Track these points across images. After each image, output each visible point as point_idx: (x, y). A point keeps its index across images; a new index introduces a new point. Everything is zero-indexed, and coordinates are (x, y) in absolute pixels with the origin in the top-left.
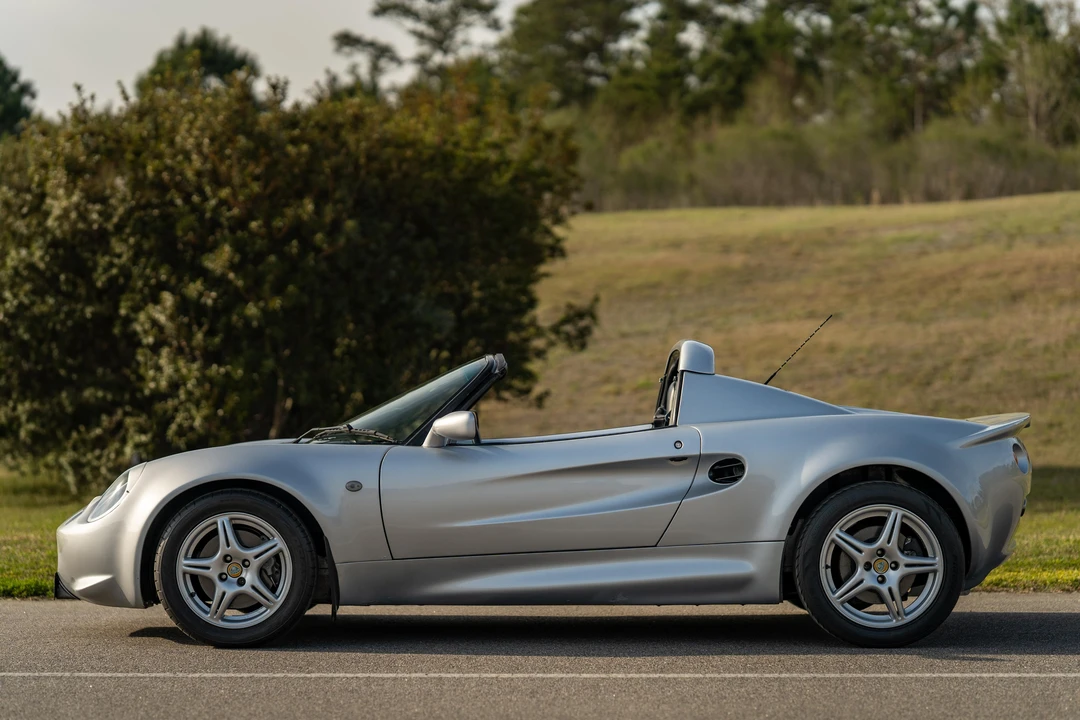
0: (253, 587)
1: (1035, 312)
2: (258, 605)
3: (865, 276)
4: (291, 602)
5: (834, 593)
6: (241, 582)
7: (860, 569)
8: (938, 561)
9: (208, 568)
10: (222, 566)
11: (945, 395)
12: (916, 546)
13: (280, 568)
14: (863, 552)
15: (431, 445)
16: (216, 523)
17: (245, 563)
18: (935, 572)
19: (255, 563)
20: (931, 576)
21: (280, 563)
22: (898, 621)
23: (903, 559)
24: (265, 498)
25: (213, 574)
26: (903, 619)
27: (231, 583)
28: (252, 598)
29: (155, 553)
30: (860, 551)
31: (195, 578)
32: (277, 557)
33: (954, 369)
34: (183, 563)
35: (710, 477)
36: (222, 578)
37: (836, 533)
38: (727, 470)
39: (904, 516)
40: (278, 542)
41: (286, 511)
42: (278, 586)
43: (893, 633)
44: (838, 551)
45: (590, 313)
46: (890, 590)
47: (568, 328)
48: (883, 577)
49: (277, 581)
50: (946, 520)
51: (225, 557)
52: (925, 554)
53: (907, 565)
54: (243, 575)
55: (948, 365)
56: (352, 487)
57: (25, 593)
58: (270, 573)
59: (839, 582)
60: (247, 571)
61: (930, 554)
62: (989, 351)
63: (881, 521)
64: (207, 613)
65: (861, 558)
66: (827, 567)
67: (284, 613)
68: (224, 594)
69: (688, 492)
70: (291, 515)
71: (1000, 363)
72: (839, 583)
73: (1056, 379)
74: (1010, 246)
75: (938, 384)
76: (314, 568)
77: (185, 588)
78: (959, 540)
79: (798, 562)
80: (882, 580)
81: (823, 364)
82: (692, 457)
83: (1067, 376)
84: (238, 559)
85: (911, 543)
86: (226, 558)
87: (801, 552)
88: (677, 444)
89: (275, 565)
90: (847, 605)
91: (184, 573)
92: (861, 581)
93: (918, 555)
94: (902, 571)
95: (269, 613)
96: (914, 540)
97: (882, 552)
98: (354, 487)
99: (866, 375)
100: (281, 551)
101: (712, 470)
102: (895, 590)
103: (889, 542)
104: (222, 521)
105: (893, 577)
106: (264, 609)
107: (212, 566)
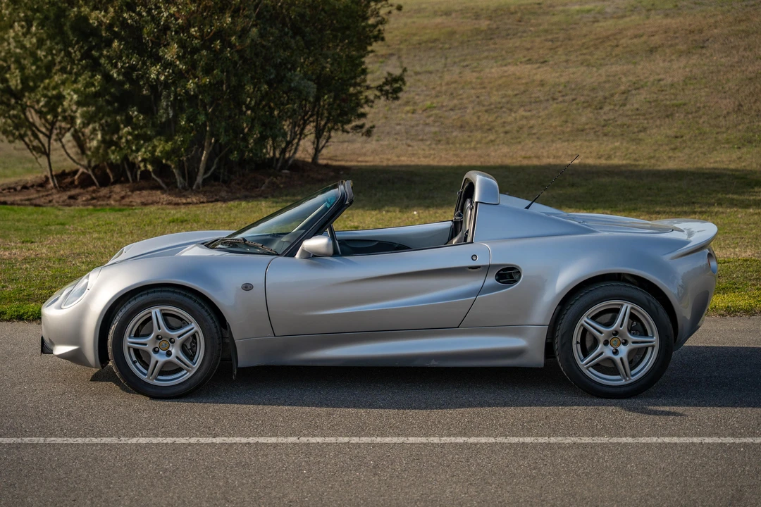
0: (177, 358)
1: (664, 61)
2: (180, 369)
3: (561, 35)
4: (204, 367)
5: (582, 361)
6: (169, 354)
7: (601, 346)
8: (655, 340)
9: (146, 344)
10: (155, 343)
11: (611, 116)
12: (640, 328)
13: (196, 343)
14: (603, 333)
15: (301, 257)
16: (151, 313)
17: (172, 341)
18: (653, 347)
19: (179, 341)
20: (650, 349)
21: (196, 339)
22: (626, 380)
23: (631, 338)
24: (185, 295)
25: (149, 348)
26: (630, 379)
27: (161, 354)
28: (176, 365)
29: (108, 333)
30: (601, 333)
31: (137, 351)
32: (194, 336)
33: (616, 97)
34: (128, 341)
35: (497, 280)
36: (156, 351)
37: (585, 320)
38: (508, 275)
39: (632, 308)
40: (194, 326)
41: (200, 304)
42: (195, 355)
43: (623, 389)
44: (585, 331)
45: (400, 79)
46: (621, 359)
47: (387, 88)
48: (617, 350)
49: (195, 353)
50: (662, 311)
51: (157, 336)
52: (646, 334)
53: (634, 343)
54: (170, 349)
55: (612, 95)
56: (246, 287)
57: (31, 318)
58: (189, 347)
59: (586, 353)
60: (173, 346)
61: (650, 334)
62: (637, 86)
63: (617, 311)
64: (145, 374)
65: (601, 337)
66: (577, 343)
67: (199, 375)
68: (157, 362)
69: (481, 291)
70: (203, 308)
71: (643, 95)
72: (586, 355)
73: (678, 106)
74: (648, 18)
75: (606, 108)
76: (219, 344)
77: (129, 358)
78: (671, 325)
79: (558, 340)
80: (616, 352)
81: (538, 93)
82: (484, 266)
83: (685, 104)
84: (167, 338)
85: (636, 326)
86: (158, 338)
87: (559, 333)
88: (474, 257)
89: (193, 341)
90: (591, 369)
91: (129, 348)
92: (601, 354)
93: (641, 335)
94: (630, 346)
95: (189, 375)
96: (639, 324)
97: (616, 333)
98: (248, 287)
99: (564, 101)
100: (197, 332)
101: (498, 274)
102: (625, 360)
103: (621, 327)
104: (155, 312)
105: (624, 350)
106: (185, 372)
107: (148, 343)
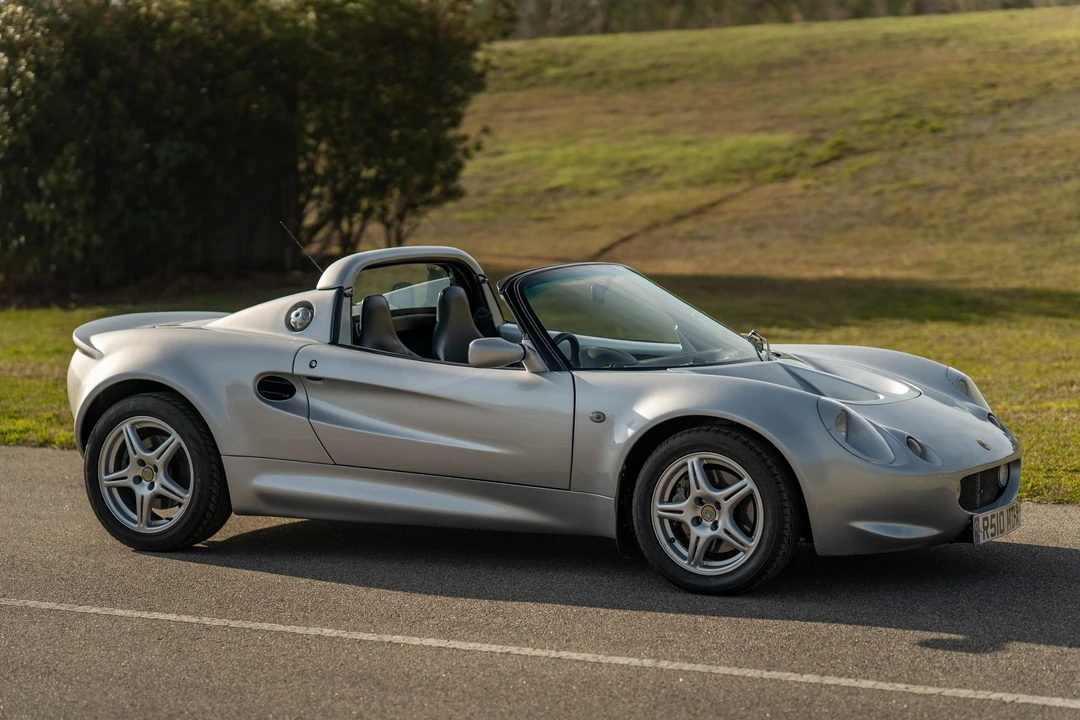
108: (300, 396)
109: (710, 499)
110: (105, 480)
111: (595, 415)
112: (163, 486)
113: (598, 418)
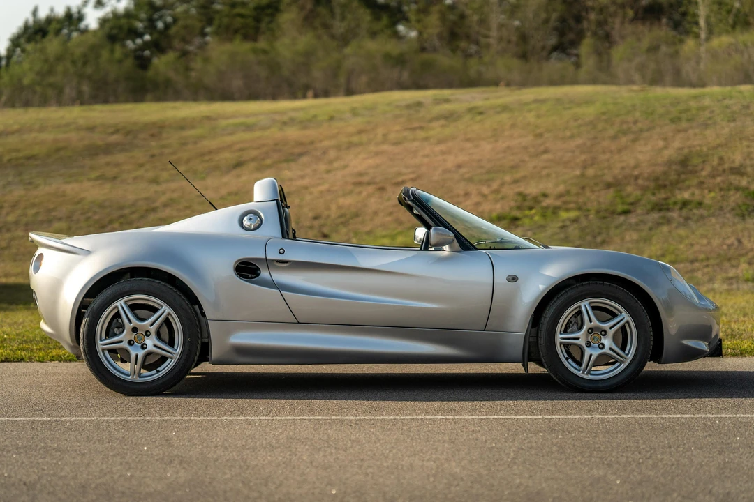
108: (264, 274)
109: (597, 328)
110: (101, 345)
111: (510, 278)
112: (155, 346)
113: (513, 279)
